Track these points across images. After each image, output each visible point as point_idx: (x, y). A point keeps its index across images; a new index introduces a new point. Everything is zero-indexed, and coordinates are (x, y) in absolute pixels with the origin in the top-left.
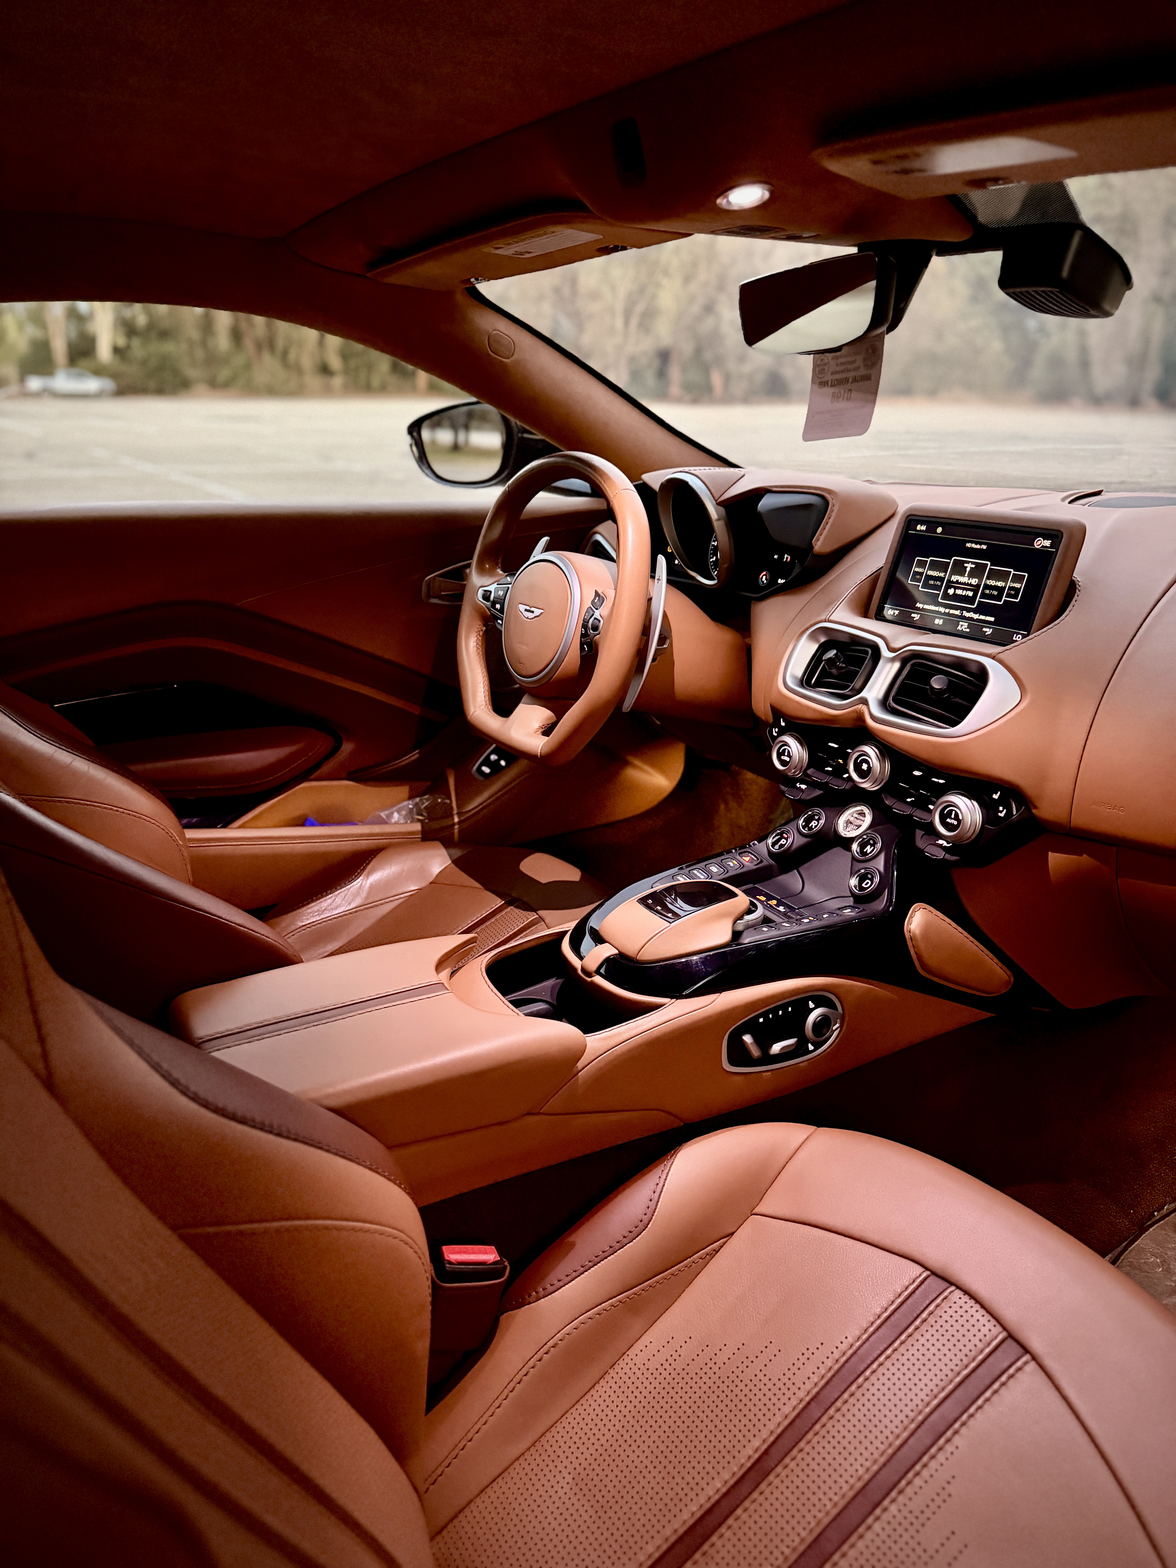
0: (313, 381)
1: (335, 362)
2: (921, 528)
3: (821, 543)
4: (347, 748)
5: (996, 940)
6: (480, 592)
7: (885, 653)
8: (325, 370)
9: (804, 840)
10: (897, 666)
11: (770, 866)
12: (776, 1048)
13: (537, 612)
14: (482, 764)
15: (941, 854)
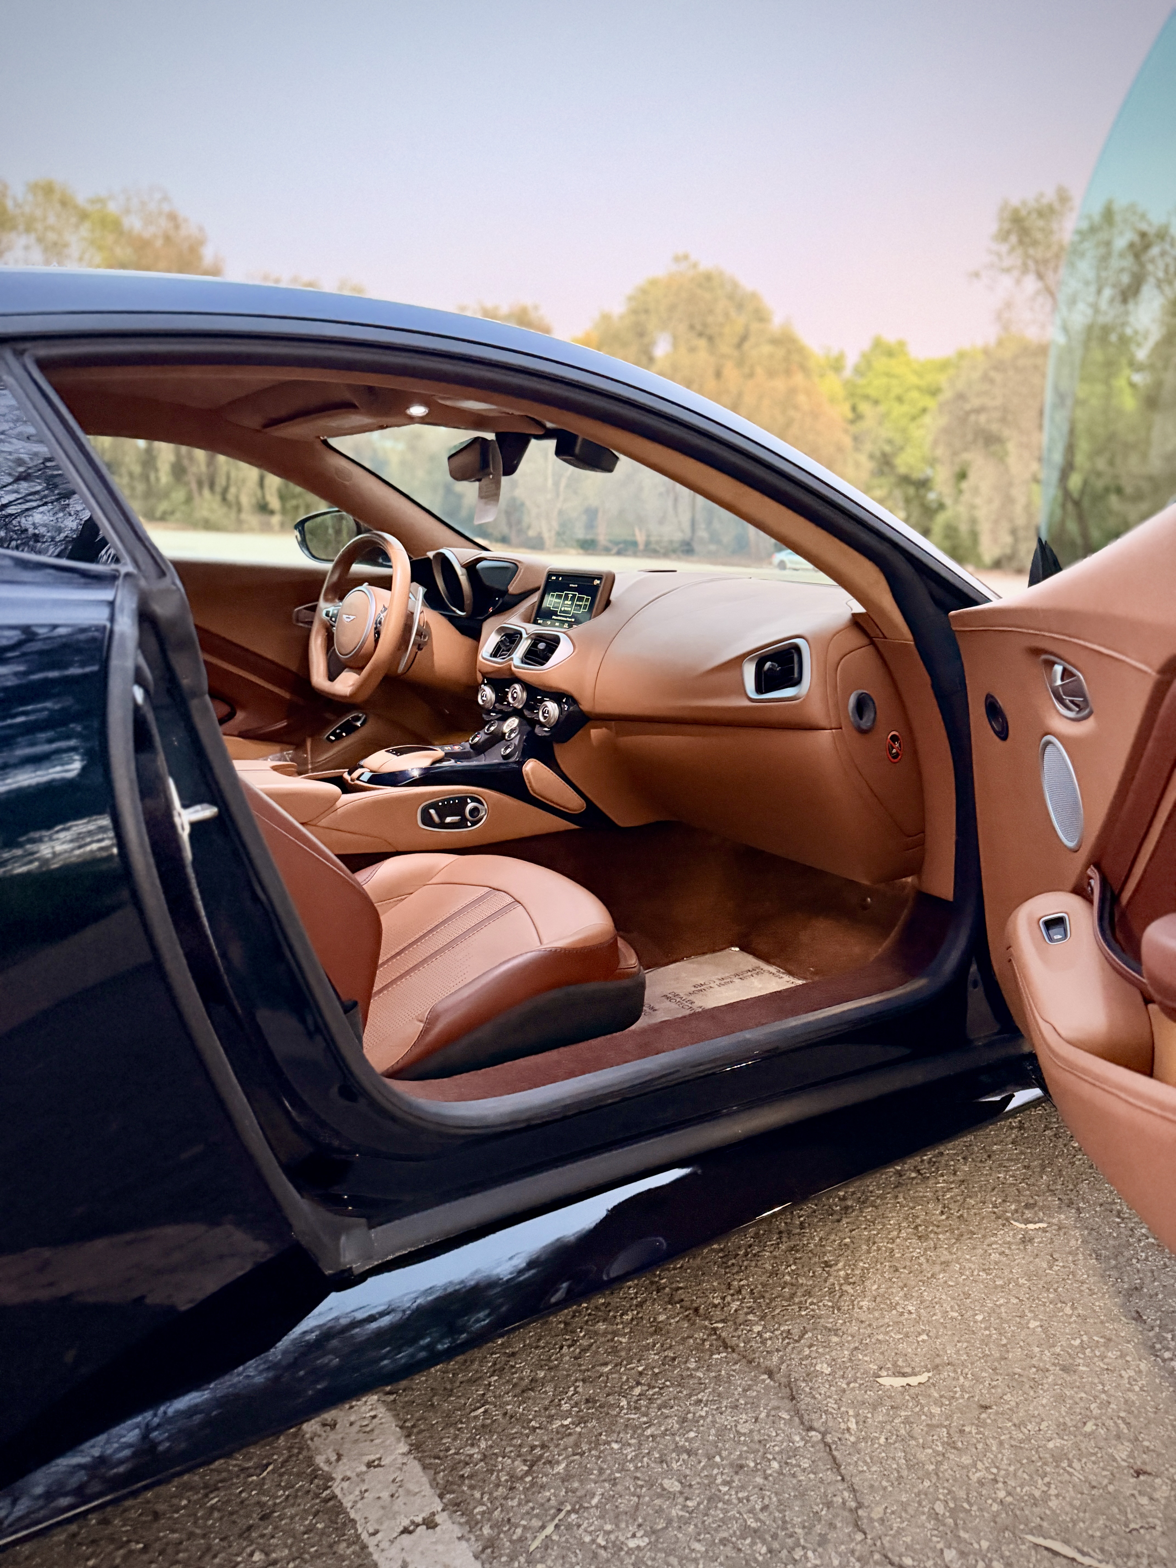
0: (251, 518)
1: (274, 503)
2: (554, 578)
3: (513, 588)
4: (240, 716)
5: (574, 781)
6: (324, 612)
7: (524, 636)
8: (263, 508)
9: (487, 736)
10: (529, 641)
11: (469, 752)
12: (448, 820)
13: (352, 617)
14: (331, 734)
15: (545, 734)
